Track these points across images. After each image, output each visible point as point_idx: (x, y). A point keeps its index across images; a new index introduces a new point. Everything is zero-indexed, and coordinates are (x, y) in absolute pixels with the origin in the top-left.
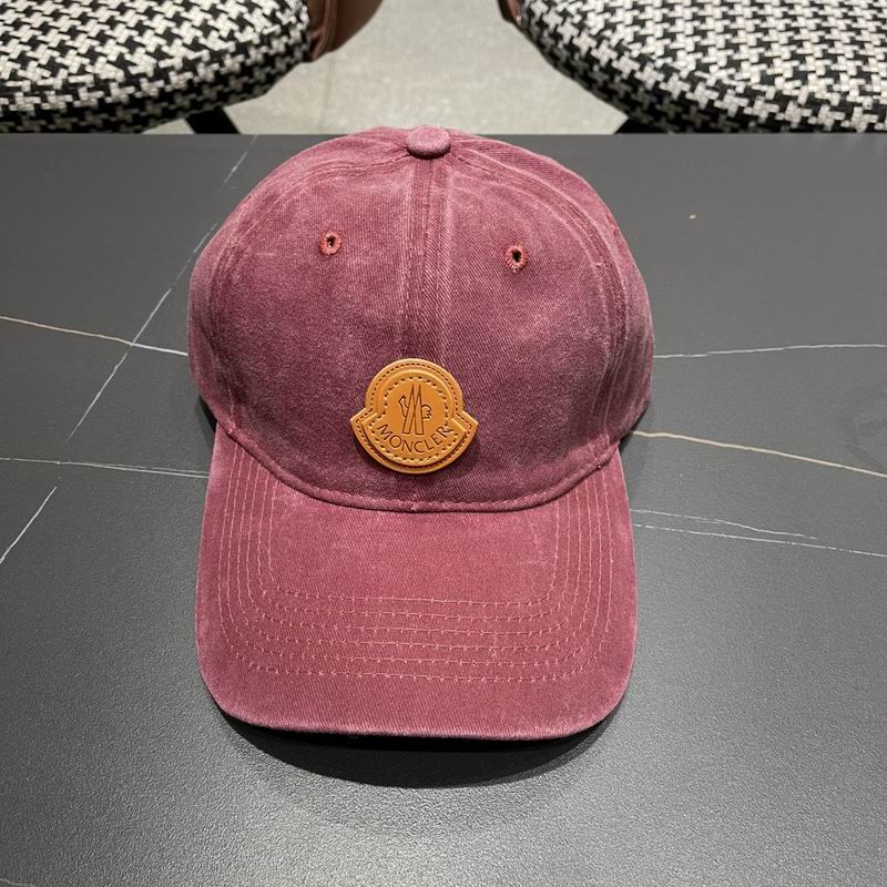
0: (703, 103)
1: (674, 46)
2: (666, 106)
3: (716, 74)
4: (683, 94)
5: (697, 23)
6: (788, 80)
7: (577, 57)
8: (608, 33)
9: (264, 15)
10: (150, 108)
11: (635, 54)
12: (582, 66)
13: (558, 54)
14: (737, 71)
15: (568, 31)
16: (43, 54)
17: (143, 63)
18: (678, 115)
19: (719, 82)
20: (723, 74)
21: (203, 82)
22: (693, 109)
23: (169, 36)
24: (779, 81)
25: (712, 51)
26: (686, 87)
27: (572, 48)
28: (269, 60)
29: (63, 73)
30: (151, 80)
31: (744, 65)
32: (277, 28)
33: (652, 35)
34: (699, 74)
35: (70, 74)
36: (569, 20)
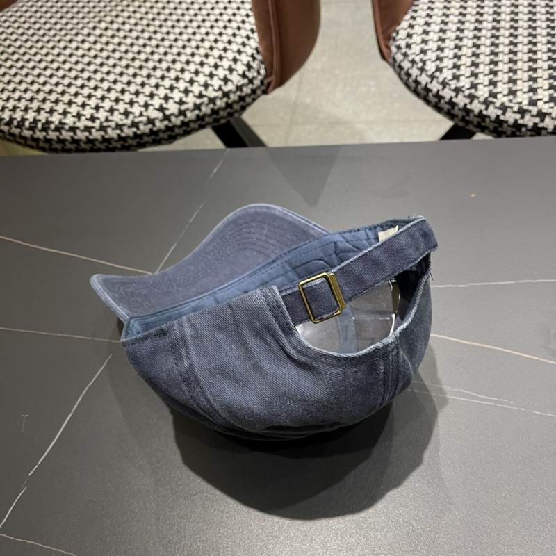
0: (493, 117)
1: (477, 81)
2: (471, 118)
3: (501, 99)
4: (481, 111)
5: (492, 66)
6: (546, 102)
7: (419, 87)
8: (437, 74)
9: (239, 75)
10: (177, 131)
11: (453, 87)
12: (423, 93)
13: (410, 85)
14: (514, 97)
15: (415, 72)
16: (122, 107)
17: (172, 108)
18: (479, 123)
19: (502, 104)
20: (505, 99)
21: (205, 115)
22: (487, 120)
23: (186, 92)
24: (540, 104)
25: (499, 84)
26: (483, 107)
27: (417, 82)
28: (242, 99)
29: (131, 117)
30: (177, 117)
31: (519, 93)
32: (246, 81)
33: (464, 75)
34: (491, 99)
35: (135, 117)
36: (415, 66)
